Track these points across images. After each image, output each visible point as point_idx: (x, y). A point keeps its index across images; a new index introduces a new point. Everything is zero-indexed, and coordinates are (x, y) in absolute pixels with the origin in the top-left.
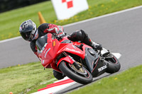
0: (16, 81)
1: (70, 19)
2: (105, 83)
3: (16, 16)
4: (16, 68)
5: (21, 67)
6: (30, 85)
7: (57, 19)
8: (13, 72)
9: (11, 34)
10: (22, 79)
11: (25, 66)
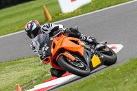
0: (22, 73)
1: (74, 12)
2: (108, 74)
3: (22, 10)
4: (23, 60)
5: (27, 60)
6: (36, 77)
7: (61, 13)
8: (20, 64)
9: (17, 28)
10: (29, 71)
11: (31, 59)
